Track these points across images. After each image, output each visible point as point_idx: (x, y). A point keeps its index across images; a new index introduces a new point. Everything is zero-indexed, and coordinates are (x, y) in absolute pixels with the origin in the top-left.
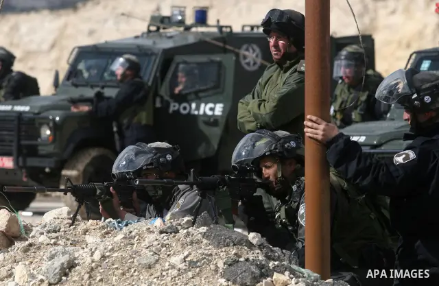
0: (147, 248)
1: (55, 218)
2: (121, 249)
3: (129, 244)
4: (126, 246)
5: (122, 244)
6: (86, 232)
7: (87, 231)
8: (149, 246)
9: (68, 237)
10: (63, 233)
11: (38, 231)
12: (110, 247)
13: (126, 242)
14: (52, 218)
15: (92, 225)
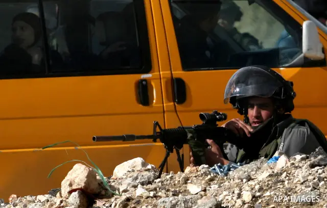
0: (302, 184)
1: (129, 171)
2: (271, 187)
3: (279, 182)
4: (276, 183)
5: (270, 182)
6: (186, 180)
7: (188, 180)
8: (304, 182)
9: (167, 187)
10: (160, 184)
11: (129, 184)
12: (257, 187)
13: (274, 179)
14: (126, 172)
15: (191, 172)
